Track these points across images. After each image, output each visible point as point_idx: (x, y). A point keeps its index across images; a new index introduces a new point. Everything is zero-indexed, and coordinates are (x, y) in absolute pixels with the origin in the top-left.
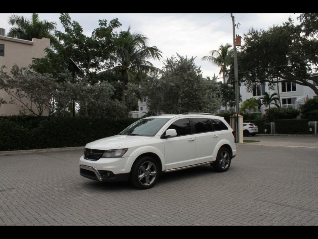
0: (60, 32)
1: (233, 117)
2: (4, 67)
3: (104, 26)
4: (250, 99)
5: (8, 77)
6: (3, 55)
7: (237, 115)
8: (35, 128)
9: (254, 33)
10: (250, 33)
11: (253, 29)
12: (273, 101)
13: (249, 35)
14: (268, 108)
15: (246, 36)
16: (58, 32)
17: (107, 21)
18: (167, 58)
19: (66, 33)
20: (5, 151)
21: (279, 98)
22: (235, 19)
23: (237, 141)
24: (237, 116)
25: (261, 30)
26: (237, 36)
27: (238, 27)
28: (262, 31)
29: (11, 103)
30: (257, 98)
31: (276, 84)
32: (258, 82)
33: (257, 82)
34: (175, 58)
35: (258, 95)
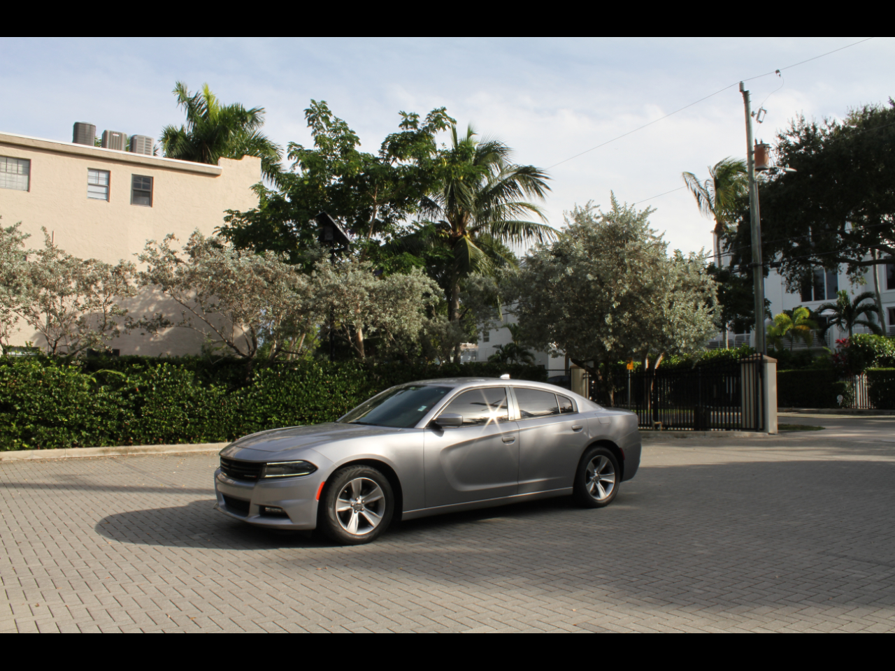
0: (301, 146)
1: (749, 362)
2: (171, 237)
3: (412, 128)
4: (794, 309)
5: (177, 261)
6: (150, 204)
7: (761, 357)
8: (243, 389)
9: (807, 130)
10: (794, 132)
11: (802, 121)
12: (862, 317)
13: (791, 135)
14: (846, 336)
15: (781, 137)
16: (294, 147)
17: (418, 116)
18: (576, 208)
19: (318, 148)
20: (171, 444)
21: (877, 305)
22: (751, 98)
23: (760, 426)
24: (759, 358)
25: (826, 122)
26: (759, 143)
27: (760, 119)
28: (830, 123)
29: (183, 325)
30: (814, 305)
31: (871, 268)
32: (817, 264)
33: (813, 265)
34: (595, 207)
35: (816, 299)
